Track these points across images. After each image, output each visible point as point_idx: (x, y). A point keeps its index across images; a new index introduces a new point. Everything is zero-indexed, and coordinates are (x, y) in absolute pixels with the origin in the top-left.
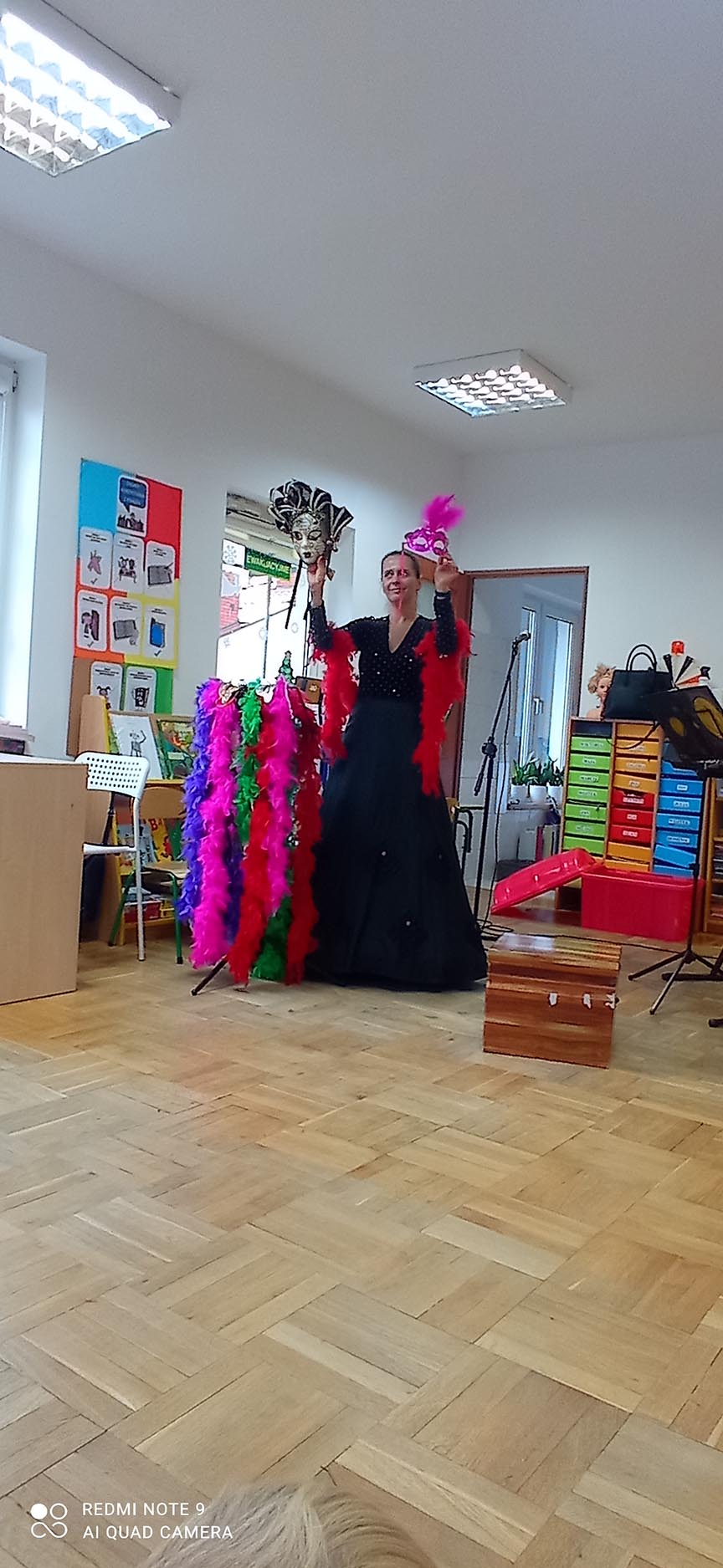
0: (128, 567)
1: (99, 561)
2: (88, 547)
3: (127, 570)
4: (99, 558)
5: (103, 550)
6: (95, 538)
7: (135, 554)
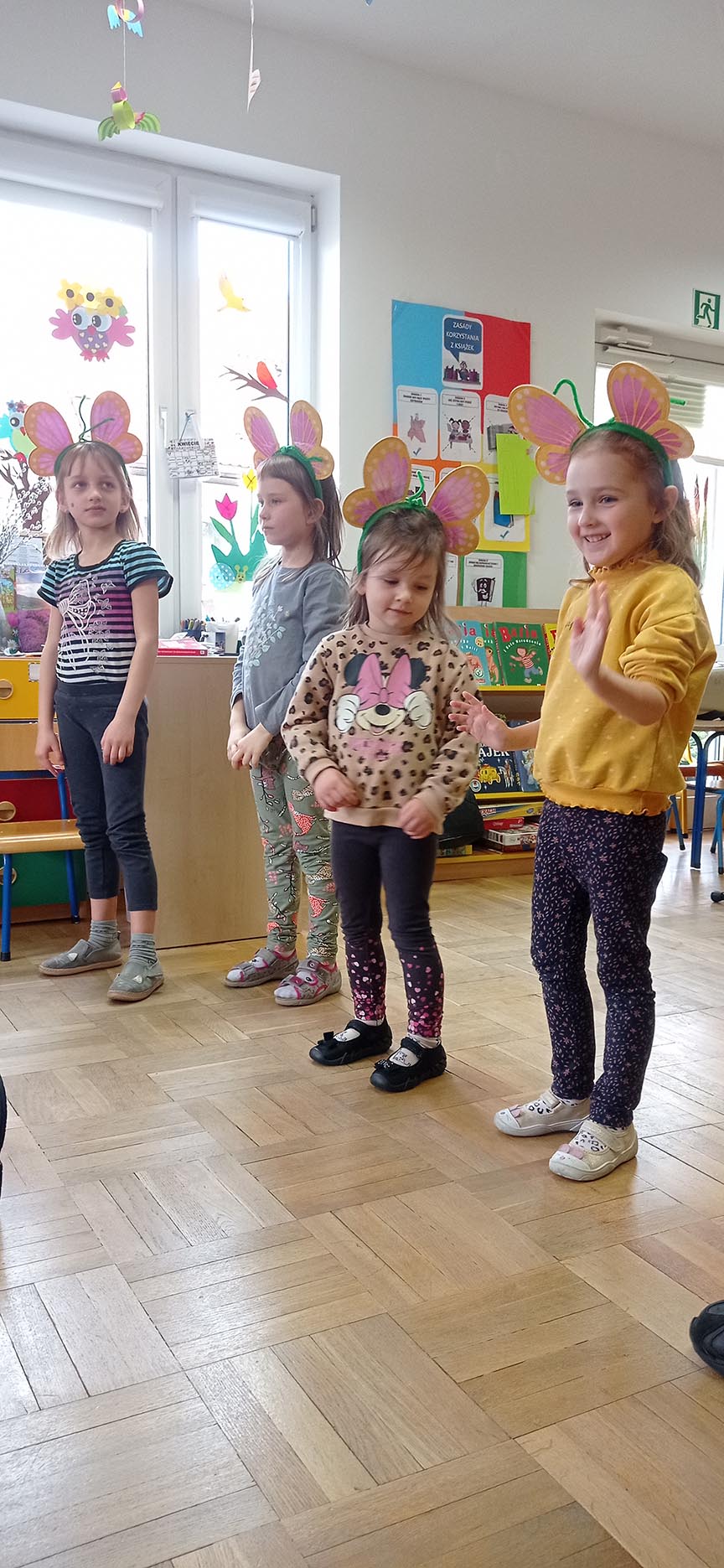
0: (461, 430)
1: (421, 427)
2: (408, 410)
3: (460, 433)
4: (422, 423)
5: (428, 413)
6: (416, 398)
7: (471, 413)
